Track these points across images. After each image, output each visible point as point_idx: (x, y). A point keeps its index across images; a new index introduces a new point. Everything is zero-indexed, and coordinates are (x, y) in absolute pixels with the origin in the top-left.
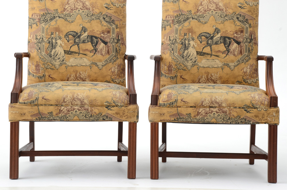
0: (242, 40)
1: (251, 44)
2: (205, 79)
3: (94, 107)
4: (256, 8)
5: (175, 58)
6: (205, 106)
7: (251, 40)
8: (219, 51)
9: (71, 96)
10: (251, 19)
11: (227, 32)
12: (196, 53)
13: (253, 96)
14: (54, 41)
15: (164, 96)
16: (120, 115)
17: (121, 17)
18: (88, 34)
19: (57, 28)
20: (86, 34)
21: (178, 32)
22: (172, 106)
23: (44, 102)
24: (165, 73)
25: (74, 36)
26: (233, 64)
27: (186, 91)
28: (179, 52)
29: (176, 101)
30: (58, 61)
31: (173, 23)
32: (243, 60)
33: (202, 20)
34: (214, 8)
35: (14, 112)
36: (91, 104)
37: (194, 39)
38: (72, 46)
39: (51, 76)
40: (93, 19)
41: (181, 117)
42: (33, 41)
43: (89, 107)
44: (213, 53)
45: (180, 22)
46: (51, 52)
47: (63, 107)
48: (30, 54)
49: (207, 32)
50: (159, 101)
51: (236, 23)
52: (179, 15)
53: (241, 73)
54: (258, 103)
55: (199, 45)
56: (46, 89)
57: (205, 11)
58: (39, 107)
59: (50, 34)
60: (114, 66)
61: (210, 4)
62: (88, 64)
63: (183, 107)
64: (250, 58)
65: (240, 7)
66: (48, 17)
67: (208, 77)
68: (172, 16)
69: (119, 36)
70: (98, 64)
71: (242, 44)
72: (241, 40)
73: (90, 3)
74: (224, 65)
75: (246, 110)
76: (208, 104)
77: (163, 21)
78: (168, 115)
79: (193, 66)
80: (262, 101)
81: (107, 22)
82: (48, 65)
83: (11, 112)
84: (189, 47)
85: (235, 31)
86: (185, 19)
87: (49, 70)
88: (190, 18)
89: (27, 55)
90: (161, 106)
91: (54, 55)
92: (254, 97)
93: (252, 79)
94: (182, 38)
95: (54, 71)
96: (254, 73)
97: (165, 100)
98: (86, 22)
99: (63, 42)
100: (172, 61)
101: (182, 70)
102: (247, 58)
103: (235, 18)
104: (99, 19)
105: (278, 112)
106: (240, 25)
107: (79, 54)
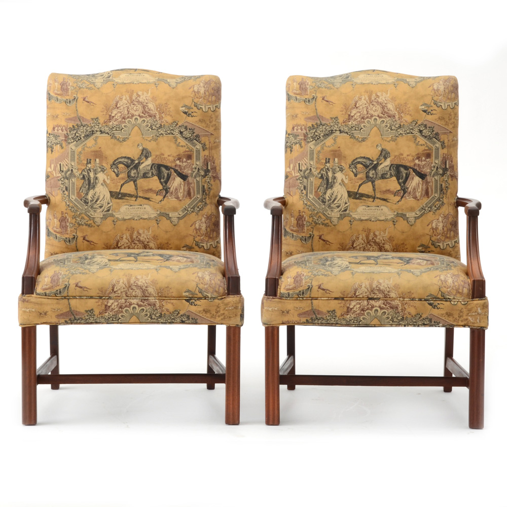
0: (429, 170)
1: (445, 178)
2: (363, 242)
3: (166, 301)
4: (453, 112)
5: (309, 203)
6: (361, 296)
7: (445, 170)
8: (388, 191)
9: (126, 282)
10: (445, 133)
11: (402, 156)
12: (346, 195)
13: (443, 279)
14: (92, 175)
15: (289, 280)
16: (211, 313)
17: (211, 130)
18: (152, 161)
19: (97, 151)
20: (149, 162)
21: (315, 156)
22: (302, 298)
23: (78, 292)
24: (292, 230)
25: (127, 166)
26: (413, 214)
27: (328, 271)
28: (316, 192)
29: (310, 289)
30: (99, 210)
31: (305, 140)
32: (431, 207)
33: (357, 134)
34: (378, 112)
35: (28, 310)
36: (160, 294)
37: (344, 168)
38: (124, 184)
39: (87, 238)
40: (161, 134)
41: (319, 316)
42: (55, 175)
43: (157, 300)
44: (378, 195)
45: (318, 139)
46: (87, 194)
47: (111, 301)
48: (49, 197)
49: (366, 156)
50: (280, 289)
51: (418, 139)
52: (315, 126)
53: (427, 230)
54: (451, 291)
55: (352, 179)
56: (82, 269)
57: (363, 118)
58: (70, 301)
59: (86, 162)
60: (200, 218)
61: (371, 105)
62: (152, 216)
63: (322, 298)
64: (443, 204)
65: (425, 111)
66: (82, 132)
67: (368, 238)
68: (303, 127)
69: (207, 164)
70: (170, 216)
71: (428, 178)
72: (426, 170)
73: (156, 106)
74: (398, 215)
75: (430, 304)
76: (366, 293)
77: (287, 136)
78: (296, 314)
79: (342, 217)
80: (459, 289)
81: (186, 139)
82: (83, 218)
83: (23, 309)
84: (334, 183)
85: (416, 155)
86: (327, 132)
87: (84, 226)
88: (336, 130)
89: (45, 200)
90: (283, 297)
91: (93, 200)
92: (446, 281)
93: (447, 240)
94: (322, 167)
95: (93, 228)
96: (451, 230)
97: (291, 287)
98: (149, 139)
99: (109, 177)
100: (304, 208)
101: (321, 226)
102: (437, 202)
103: (416, 132)
104: (172, 134)
105: (486, 307)
106: (424, 143)
107: (137, 197)
